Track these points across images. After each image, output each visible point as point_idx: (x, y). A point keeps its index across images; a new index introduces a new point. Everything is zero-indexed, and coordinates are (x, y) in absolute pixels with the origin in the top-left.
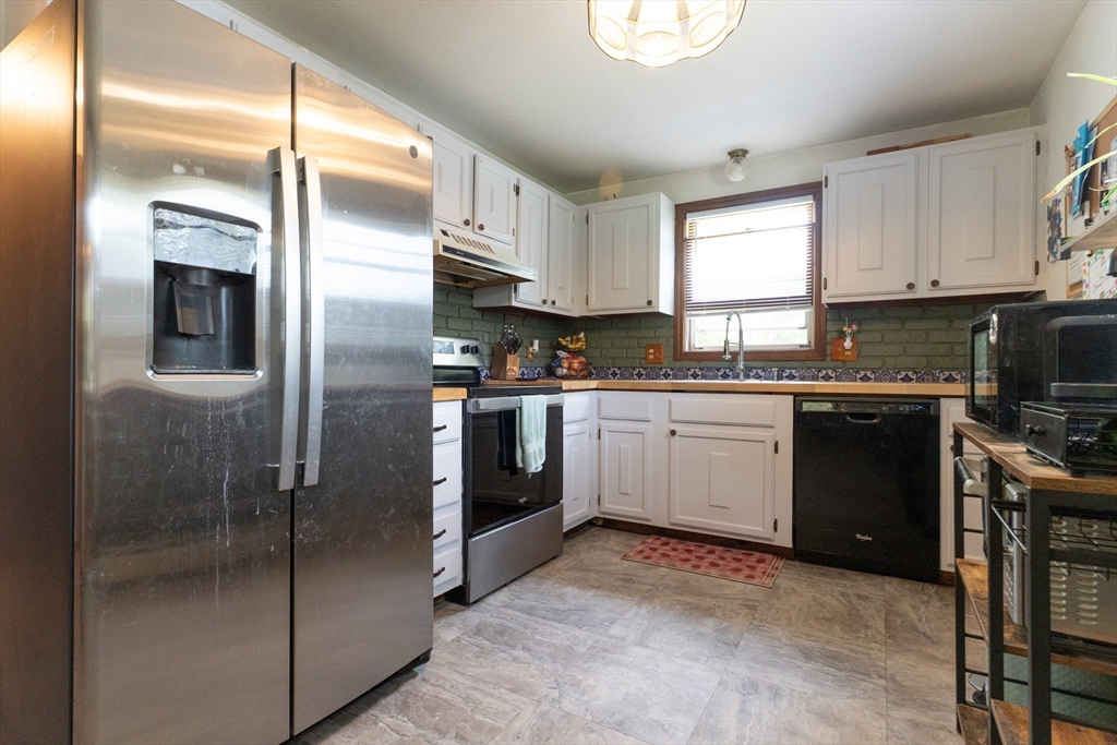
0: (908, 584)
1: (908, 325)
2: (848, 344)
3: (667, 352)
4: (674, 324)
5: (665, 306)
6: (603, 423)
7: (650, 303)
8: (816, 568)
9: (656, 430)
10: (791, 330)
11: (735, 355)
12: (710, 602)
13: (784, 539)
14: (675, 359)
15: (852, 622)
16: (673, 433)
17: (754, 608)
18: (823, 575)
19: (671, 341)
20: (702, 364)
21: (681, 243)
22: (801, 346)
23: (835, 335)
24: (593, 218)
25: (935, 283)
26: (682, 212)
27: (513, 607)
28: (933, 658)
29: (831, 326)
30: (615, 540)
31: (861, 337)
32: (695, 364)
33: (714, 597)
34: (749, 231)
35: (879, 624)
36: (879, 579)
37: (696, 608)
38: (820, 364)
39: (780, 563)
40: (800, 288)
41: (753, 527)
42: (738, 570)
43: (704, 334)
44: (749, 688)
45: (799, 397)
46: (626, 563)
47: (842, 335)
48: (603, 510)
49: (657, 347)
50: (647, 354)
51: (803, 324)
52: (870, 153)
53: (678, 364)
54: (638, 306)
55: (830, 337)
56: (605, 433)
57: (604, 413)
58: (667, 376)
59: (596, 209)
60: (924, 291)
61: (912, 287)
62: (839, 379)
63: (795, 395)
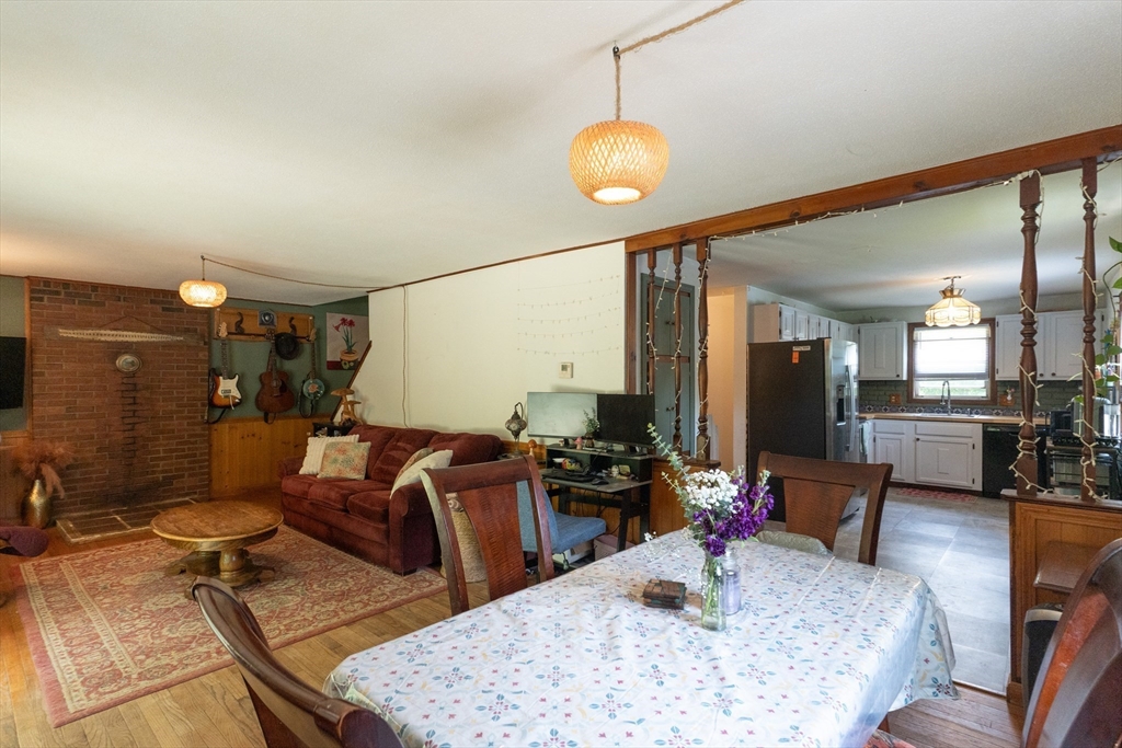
2: (1009, 398)
3: (903, 399)
4: (908, 385)
5: (905, 378)
6: (878, 435)
7: (897, 375)
9: (908, 439)
10: (978, 389)
11: (946, 401)
13: (978, 487)
14: (908, 402)
16: (918, 439)
17: (969, 507)
19: (905, 394)
20: (925, 405)
21: (912, 343)
22: (983, 397)
23: (1002, 393)
24: (862, 331)
25: (1054, 374)
26: (912, 327)
29: (1000, 389)
31: (1015, 395)
32: (921, 404)
34: (951, 339)
38: (994, 407)
39: (979, 496)
40: (980, 366)
41: (964, 483)
42: (958, 497)
43: (924, 389)
45: (985, 424)
47: (1006, 394)
49: (897, 396)
50: (891, 399)
51: (984, 386)
53: (909, 404)
54: (891, 376)
55: (999, 394)
56: (878, 440)
57: (877, 430)
58: (903, 411)
59: (864, 327)
60: (1048, 378)
61: (1041, 375)
62: (1004, 414)
63: (983, 423)
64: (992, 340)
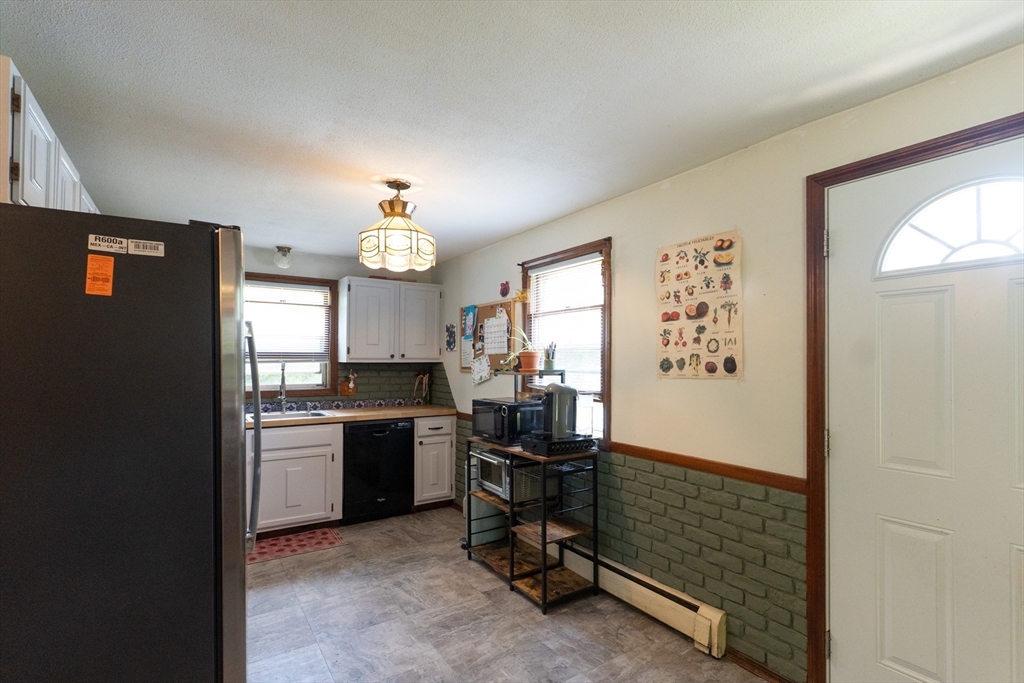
0: (401, 518)
1: (382, 374)
2: (351, 385)
8: (356, 526)
10: (311, 375)
13: (338, 514)
15: (399, 542)
17: (353, 556)
18: (362, 528)
22: (318, 385)
23: (343, 379)
25: (403, 356)
28: (439, 542)
29: (341, 374)
31: (359, 381)
33: (328, 560)
34: (283, 302)
35: (409, 539)
36: (388, 521)
37: (330, 570)
38: (333, 398)
39: (336, 531)
40: (317, 343)
41: (318, 513)
42: (318, 543)
44: (398, 584)
45: (346, 425)
47: (348, 380)
51: (318, 370)
52: (371, 277)
55: (340, 380)
60: (397, 360)
61: (392, 356)
62: (345, 408)
63: (344, 423)
64: (333, 310)
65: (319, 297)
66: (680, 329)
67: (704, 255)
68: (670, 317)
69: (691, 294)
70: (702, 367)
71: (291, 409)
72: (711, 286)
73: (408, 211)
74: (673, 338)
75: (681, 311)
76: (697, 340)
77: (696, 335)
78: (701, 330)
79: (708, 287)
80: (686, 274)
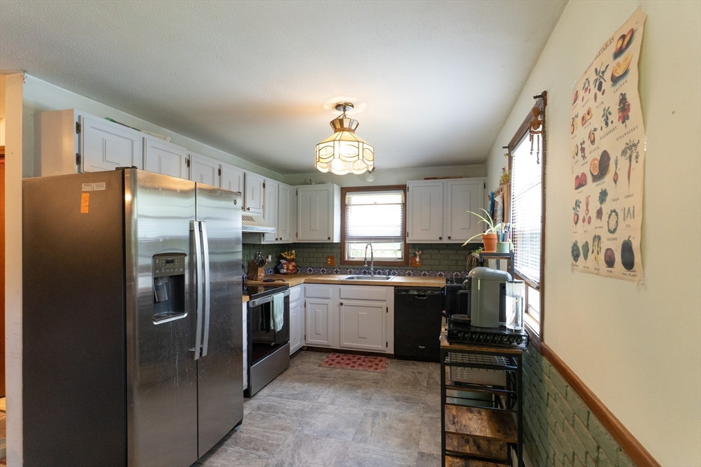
1: (441, 252)
2: (418, 259)
3: (337, 261)
4: (341, 246)
5: (336, 239)
6: (308, 300)
7: (329, 238)
8: (404, 362)
10: (393, 252)
11: (369, 263)
12: (359, 382)
13: (391, 350)
14: (341, 264)
15: (415, 384)
16: (341, 304)
17: (377, 383)
18: (406, 365)
19: (339, 256)
20: (354, 267)
21: (344, 207)
22: (399, 259)
23: (413, 255)
24: (300, 193)
25: (449, 238)
26: (344, 191)
27: (272, 396)
29: (411, 251)
30: (314, 357)
31: (423, 256)
32: (351, 266)
33: (361, 380)
34: (375, 204)
35: (425, 384)
36: (427, 364)
37: (353, 385)
38: (406, 268)
39: (389, 361)
40: (397, 232)
41: (378, 346)
42: (371, 366)
43: (356, 252)
44: (375, 415)
46: (321, 368)
47: (415, 256)
48: (307, 342)
49: (332, 258)
50: (327, 261)
51: (399, 248)
52: (426, 179)
53: (342, 266)
54: (323, 239)
55: (410, 256)
56: (308, 305)
57: (307, 295)
58: (337, 272)
59: (301, 189)
60: (445, 241)
61: (441, 238)
62: (414, 275)
63: (395, 287)
64: (404, 205)
65: (397, 197)
66: (587, 198)
67: (603, 73)
68: (580, 183)
69: (593, 142)
70: (602, 257)
71: (379, 273)
72: (609, 122)
73: (346, 125)
74: (582, 214)
75: (586, 170)
76: (599, 213)
77: (599, 206)
78: (603, 195)
79: (607, 124)
80: (588, 114)
